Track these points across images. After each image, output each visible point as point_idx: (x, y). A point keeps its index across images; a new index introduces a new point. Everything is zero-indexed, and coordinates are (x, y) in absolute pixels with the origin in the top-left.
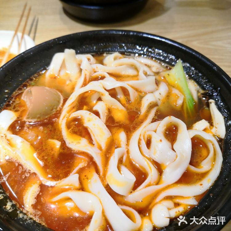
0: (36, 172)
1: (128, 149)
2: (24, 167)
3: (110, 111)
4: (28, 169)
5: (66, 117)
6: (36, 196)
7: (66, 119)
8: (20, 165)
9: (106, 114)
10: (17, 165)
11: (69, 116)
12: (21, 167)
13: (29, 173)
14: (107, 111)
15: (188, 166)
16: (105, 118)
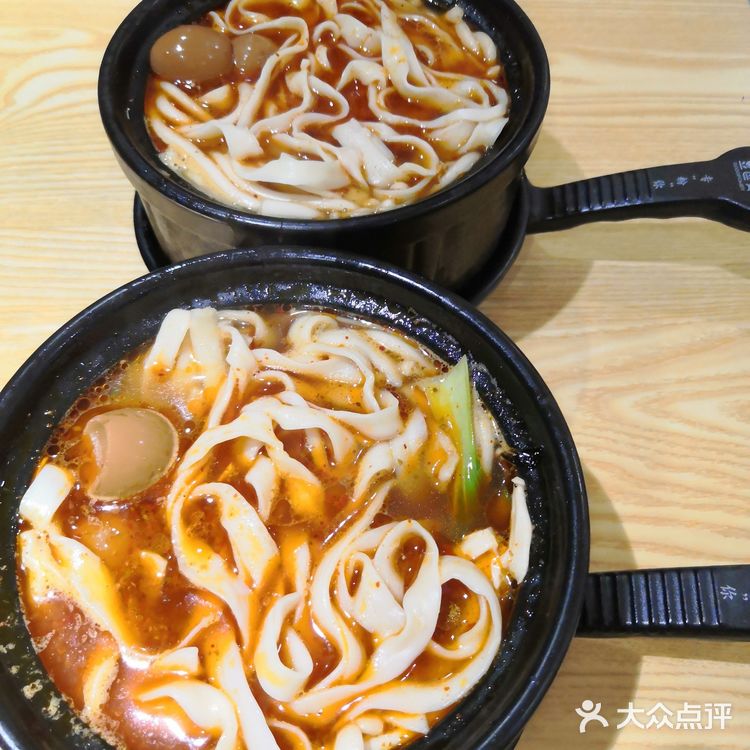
0: (111, 631)
1: (309, 592)
2: (86, 616)
3: (283, 485)
4: (95, 622)
5: (183, 494)
6: (109, 687)
7: (181, 499)
8: (77, 610)
9: (272, 495)
10: (71, 608)
11: (190, 493)
12: (79, 616)
13: (97, 630)
14: (275, 486)
15: (428, 644)
16: (270, 504)
